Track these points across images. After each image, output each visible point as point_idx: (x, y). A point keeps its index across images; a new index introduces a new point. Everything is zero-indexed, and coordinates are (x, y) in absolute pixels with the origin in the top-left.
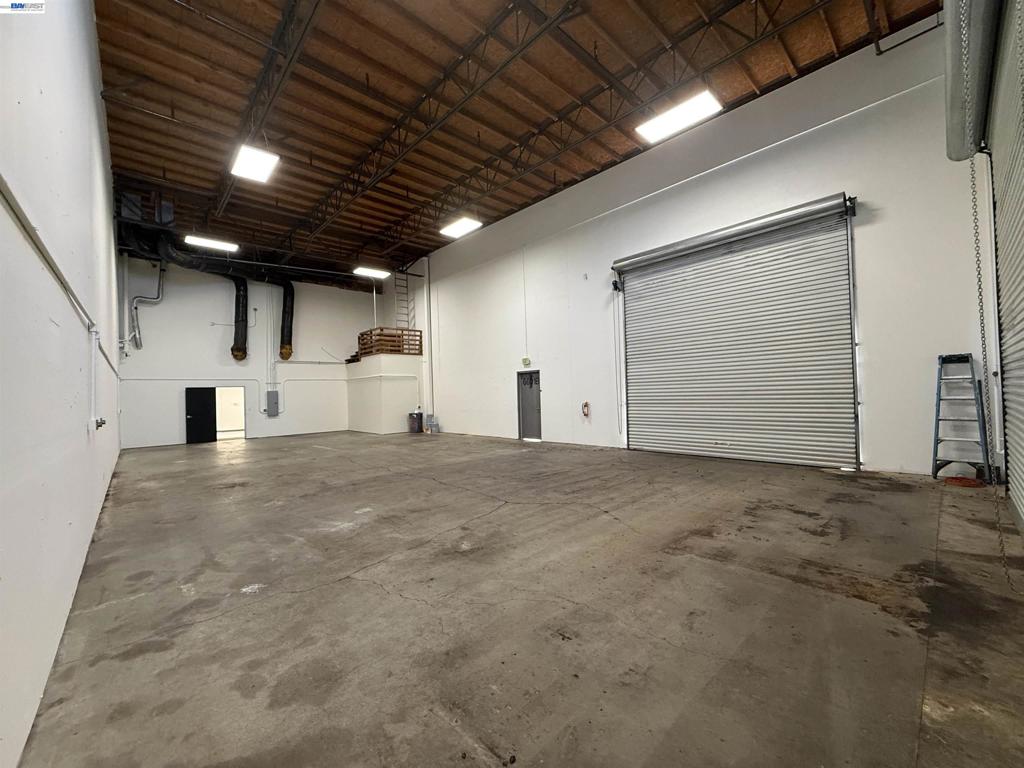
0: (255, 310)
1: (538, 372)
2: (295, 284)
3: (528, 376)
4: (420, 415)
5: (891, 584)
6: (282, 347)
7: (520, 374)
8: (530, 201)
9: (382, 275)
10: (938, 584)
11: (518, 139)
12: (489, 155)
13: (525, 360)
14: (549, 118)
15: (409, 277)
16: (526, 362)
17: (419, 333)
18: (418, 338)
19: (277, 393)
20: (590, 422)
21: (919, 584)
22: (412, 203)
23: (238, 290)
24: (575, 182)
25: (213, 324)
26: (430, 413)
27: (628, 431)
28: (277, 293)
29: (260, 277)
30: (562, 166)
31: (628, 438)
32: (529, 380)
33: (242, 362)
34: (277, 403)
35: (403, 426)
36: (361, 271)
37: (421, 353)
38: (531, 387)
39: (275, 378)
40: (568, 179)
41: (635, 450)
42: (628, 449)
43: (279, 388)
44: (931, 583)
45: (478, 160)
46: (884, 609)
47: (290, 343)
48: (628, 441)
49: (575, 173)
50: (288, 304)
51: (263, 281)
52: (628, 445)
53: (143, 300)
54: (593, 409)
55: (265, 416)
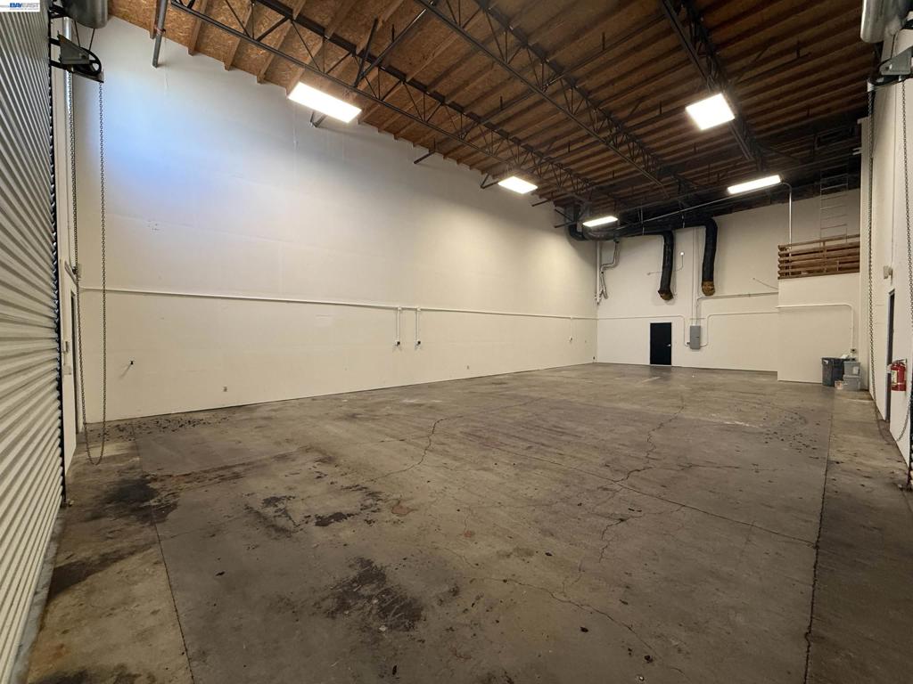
5: (177, 489)
10: (146, 504)
19: (700, 327)
21: (159, 498)
25: (649, 274)
28: (700, 232)
33: (670, 302)
34: (699, 337)
37: (859, 270)
39: (698, 313)
43: (703, 324)
44: (152, 502)
46: (171, 476)
47: (711, 279)
50: (710, 240)
55: (688, 348)
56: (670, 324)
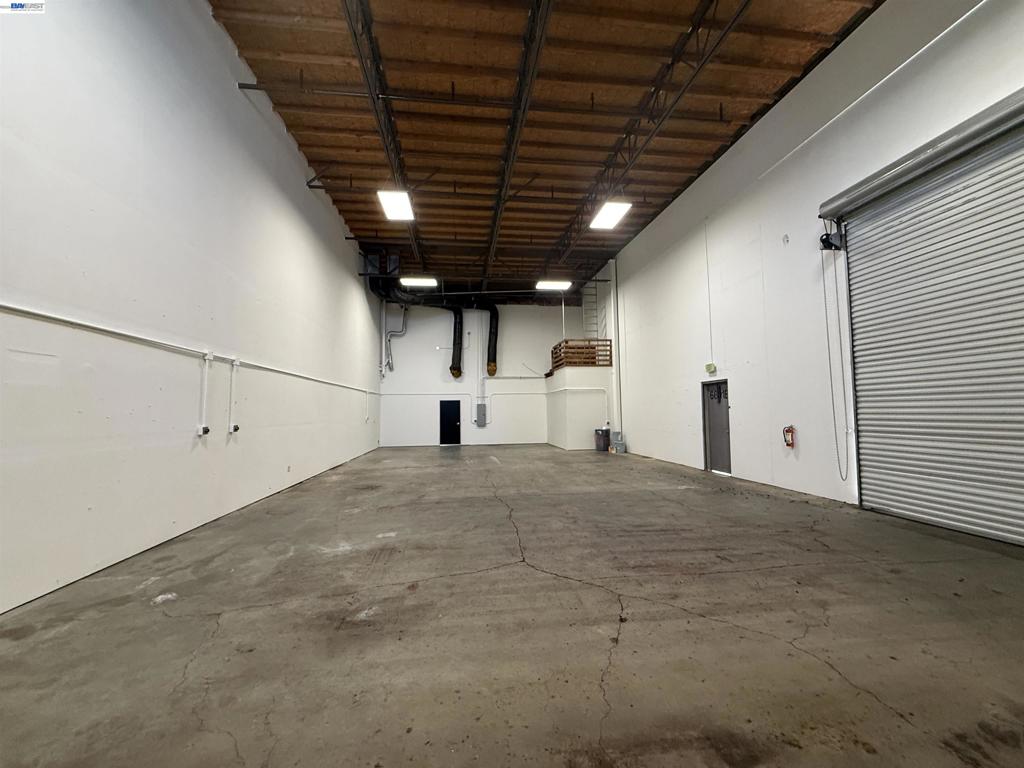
0: (469, 333)
1: (725, 382)
2: (498, 306)
3: (715, 387)
4: (607, 433)
6: (488, 365)
7: (706, 386)
8: (710, 159)
9: (564, 286)
11: (653, 82)
12: (627, 119)
13: (709, 367)
14: (682, 34)
15: (598, 283)
16: (712, 370)
17: (608, 343)
18: (608, 348)
19: (484, 405)
20: (797, 457)
22: (573, 204)
23: (456, 319)
24: (767, 108)
26: (618, 430)
27: (860, 477)
28: (486, 316)
29: (470, 304)
30: (735, 93)
31: (860, 489)
32: (715, 392)
33: (459, 379)
34: (484, 415)
35: (590, 444)
36: (543, 285)
37: (611, 365)
38: (719, 401)
39: (483, 392)
40: (755, 109)
41: (872, 510)
42: (861, 506)
43: (487, 402)
45: (617, 130)
47: (494, 361)
48: (861, 494)
49: (760, 96)
50: (494, 325)
51: (472, 307)
52: (861, 501)
53: (393, 334)
54: (801, 437)
55: (475, 426)
56: (458, 402)
